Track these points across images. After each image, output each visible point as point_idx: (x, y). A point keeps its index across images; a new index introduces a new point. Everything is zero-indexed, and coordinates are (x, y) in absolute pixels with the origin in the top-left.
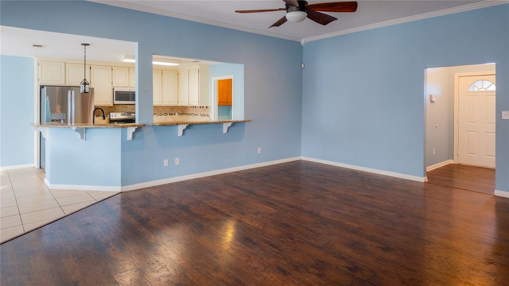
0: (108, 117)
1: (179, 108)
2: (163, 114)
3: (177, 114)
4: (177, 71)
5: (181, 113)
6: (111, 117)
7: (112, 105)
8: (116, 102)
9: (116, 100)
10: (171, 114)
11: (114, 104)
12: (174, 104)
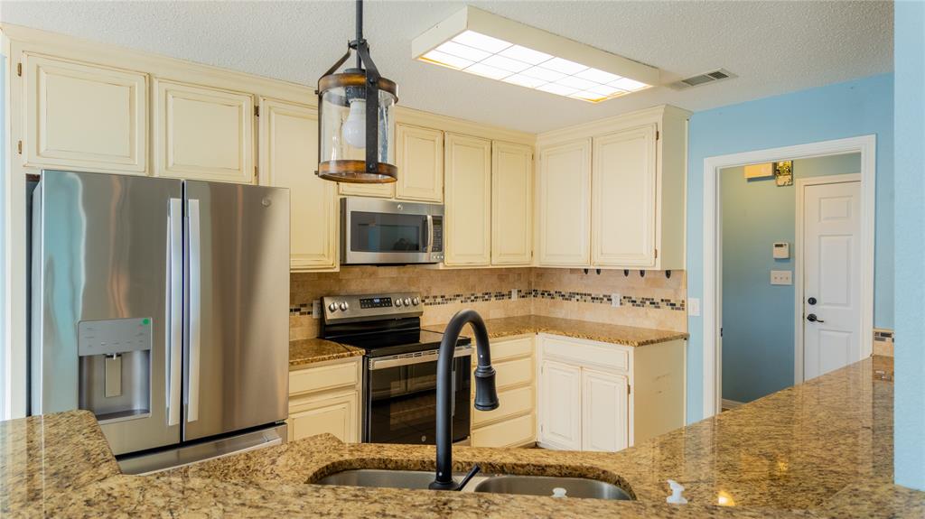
0: (315, 315)
1: (519, 274)
2: (479, 295)
3: (514, 295)
4: (533, 148)
5: (524, 290)
6: (330, 316)
7: (337, 269)
8: (354, 257)
9: (352, 250)
10: (500, 296)
11: (344, 264)
12: (521, 260)
